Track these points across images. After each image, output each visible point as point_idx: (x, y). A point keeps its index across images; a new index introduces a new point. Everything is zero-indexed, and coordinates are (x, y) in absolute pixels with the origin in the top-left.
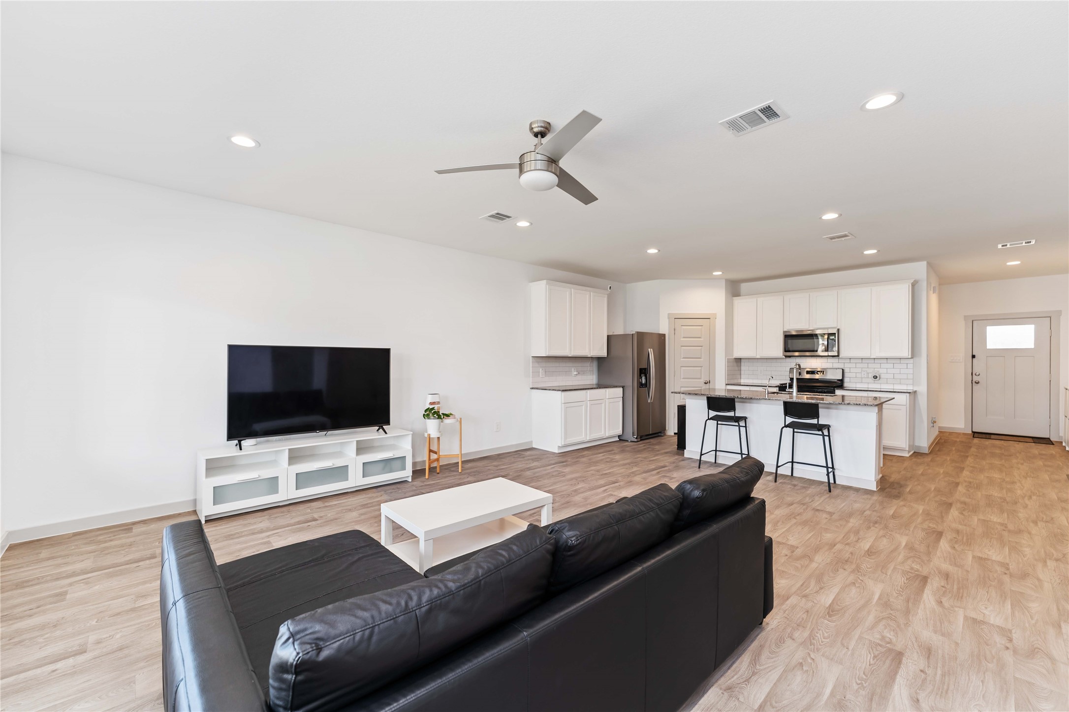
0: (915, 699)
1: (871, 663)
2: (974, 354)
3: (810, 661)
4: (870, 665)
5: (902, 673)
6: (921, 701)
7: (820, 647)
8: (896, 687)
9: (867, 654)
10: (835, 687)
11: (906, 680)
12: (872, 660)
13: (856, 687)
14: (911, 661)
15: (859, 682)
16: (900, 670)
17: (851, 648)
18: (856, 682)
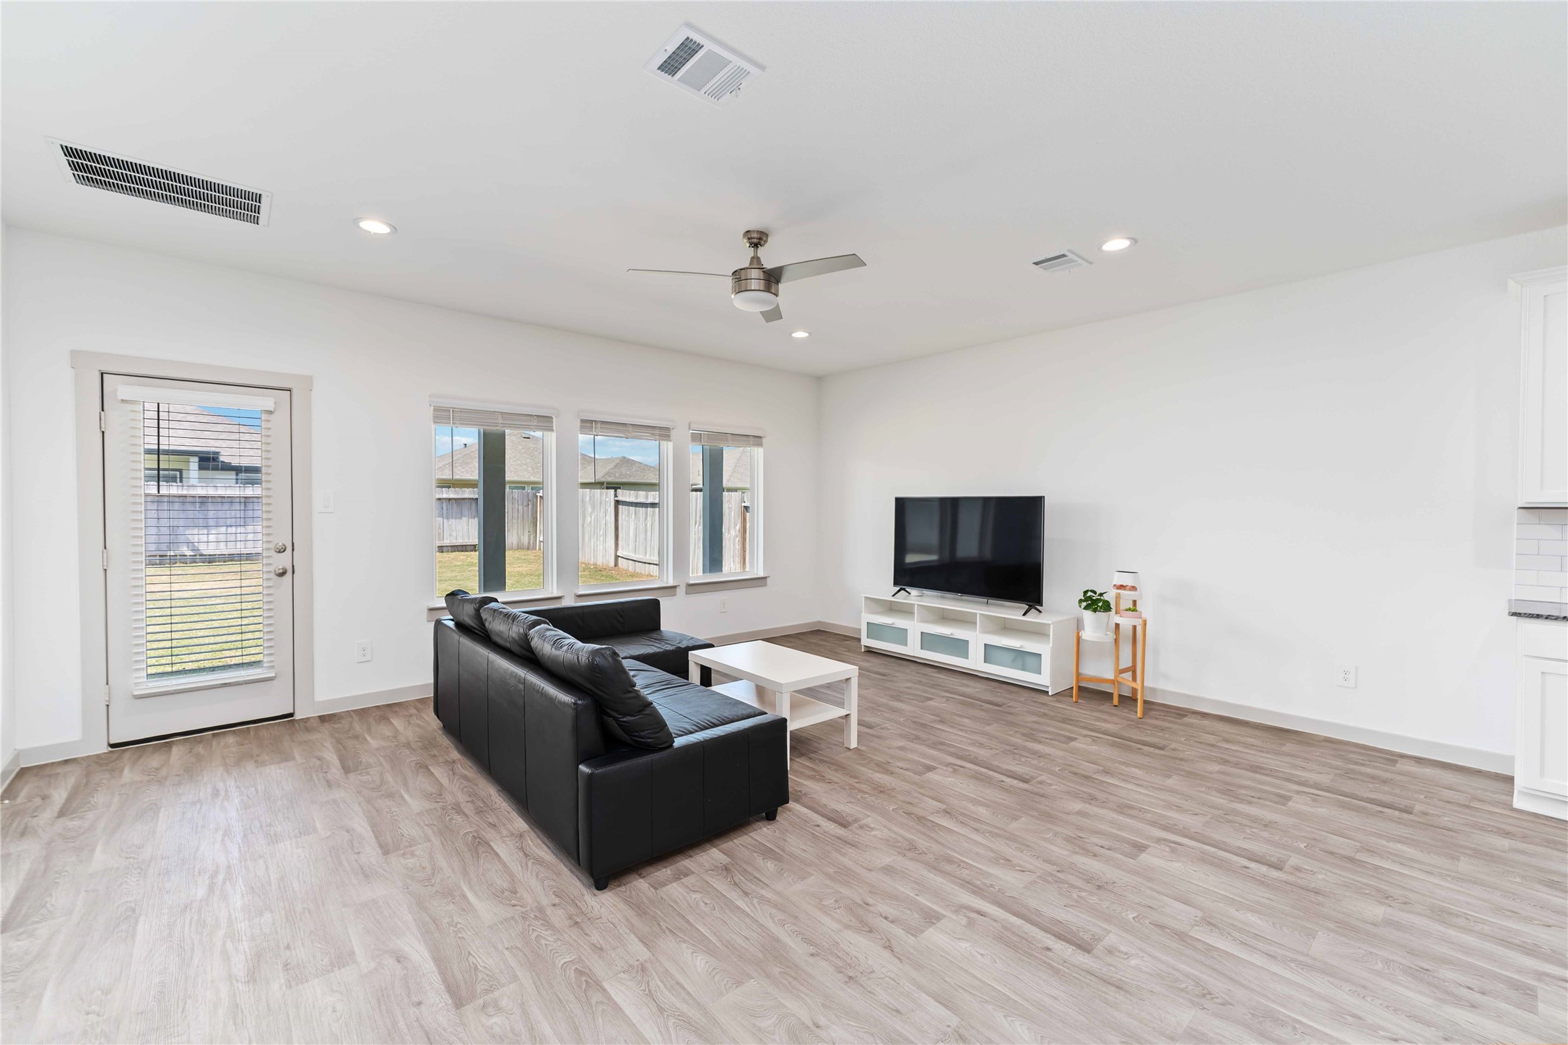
0: (402, 959)
1: (471, 957)
3: (513, 902)
4: (469, 953)
5: (435, 978)
6: (396, 963)
7: (527, 923)
8: (427, 955)
9: (486, 963)
10: (469, 902)
11: (425, 973)
12: (475, 961)
13: (456, 919)
14: (441, 1005)
15: (459, 926)
16: (439, 979)
17: (506, 952)
18: (460, 923)
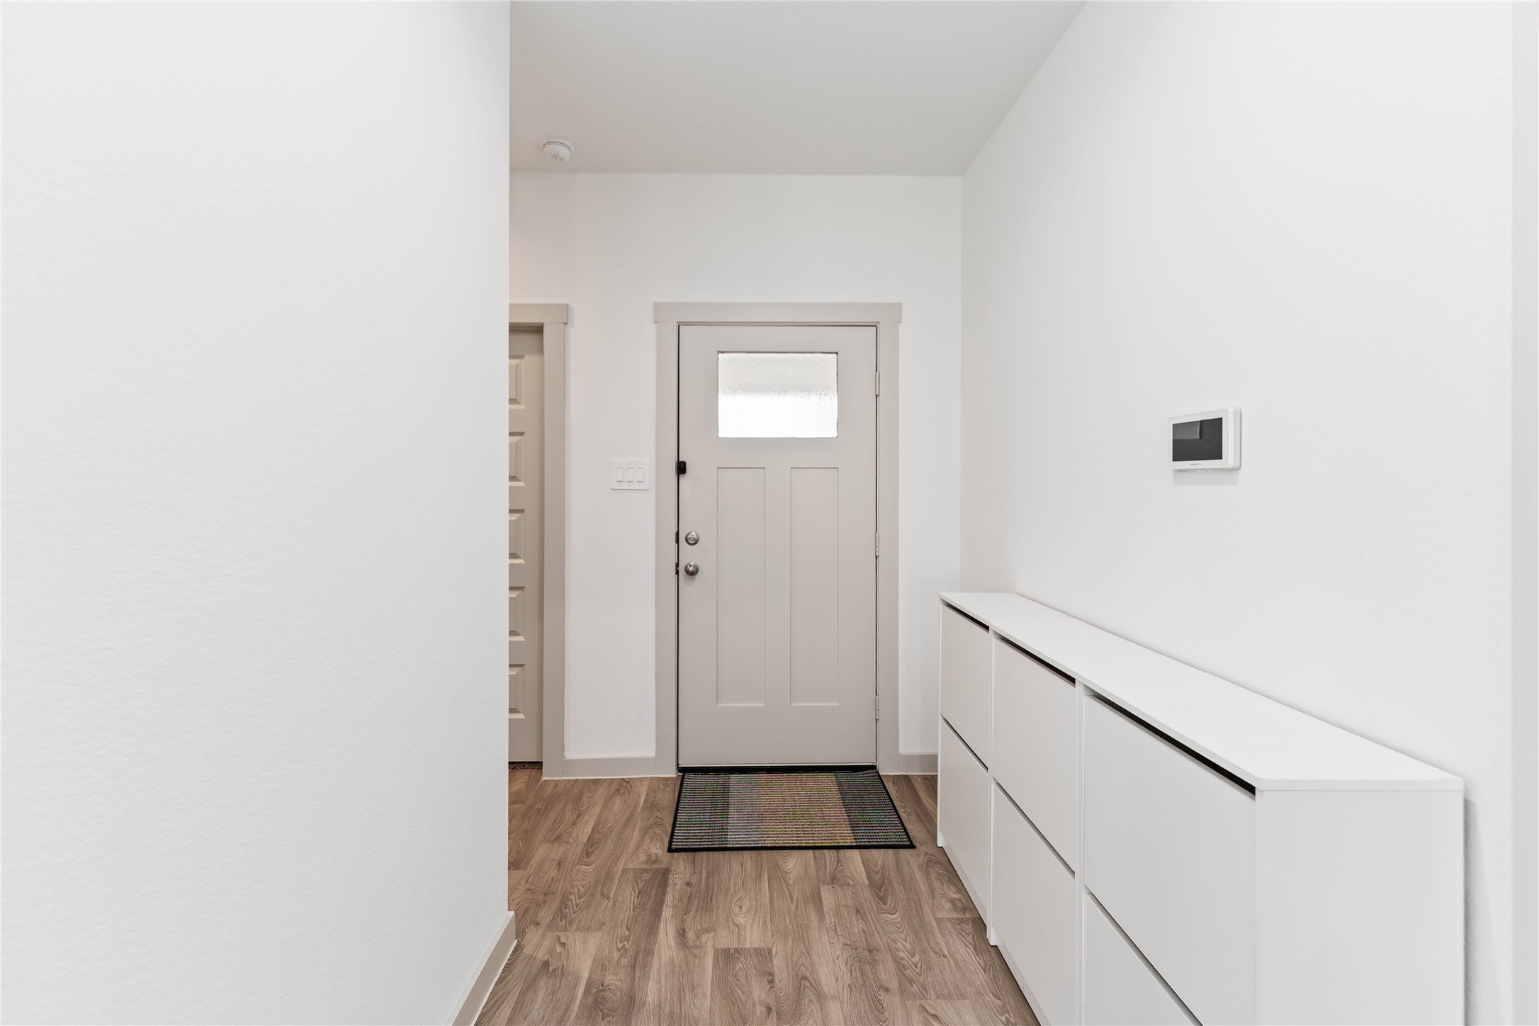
2: (681, 460)
